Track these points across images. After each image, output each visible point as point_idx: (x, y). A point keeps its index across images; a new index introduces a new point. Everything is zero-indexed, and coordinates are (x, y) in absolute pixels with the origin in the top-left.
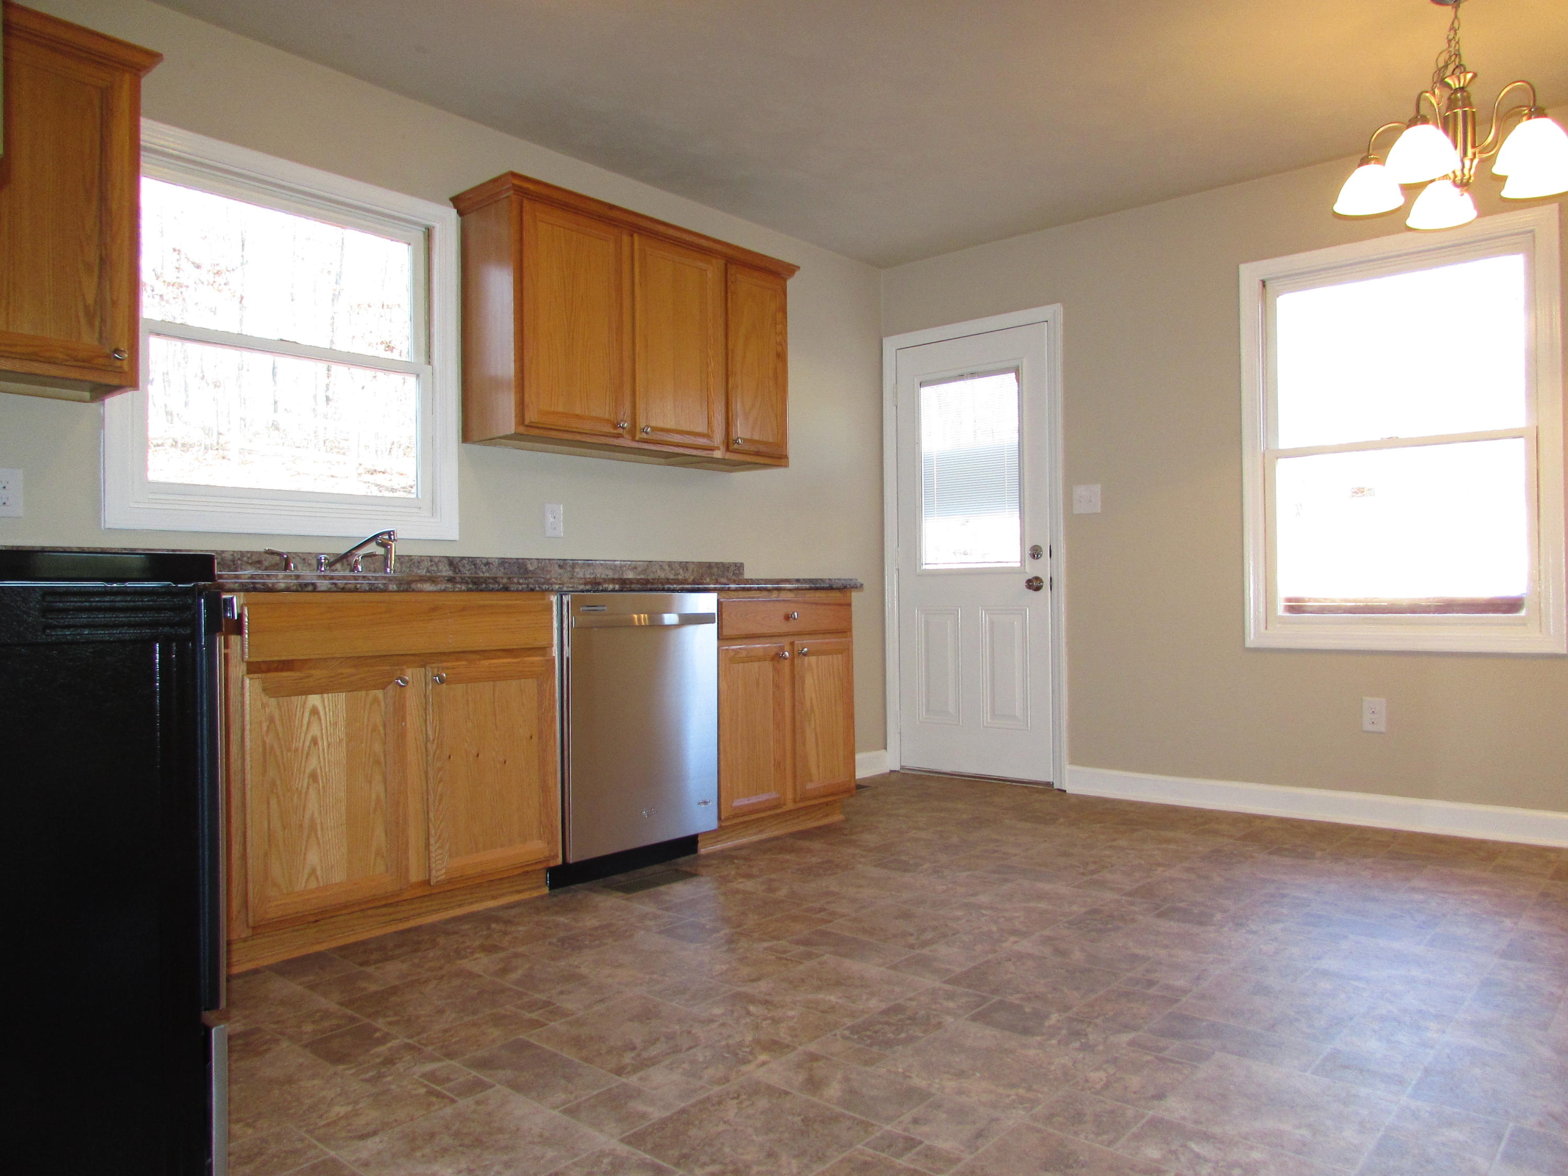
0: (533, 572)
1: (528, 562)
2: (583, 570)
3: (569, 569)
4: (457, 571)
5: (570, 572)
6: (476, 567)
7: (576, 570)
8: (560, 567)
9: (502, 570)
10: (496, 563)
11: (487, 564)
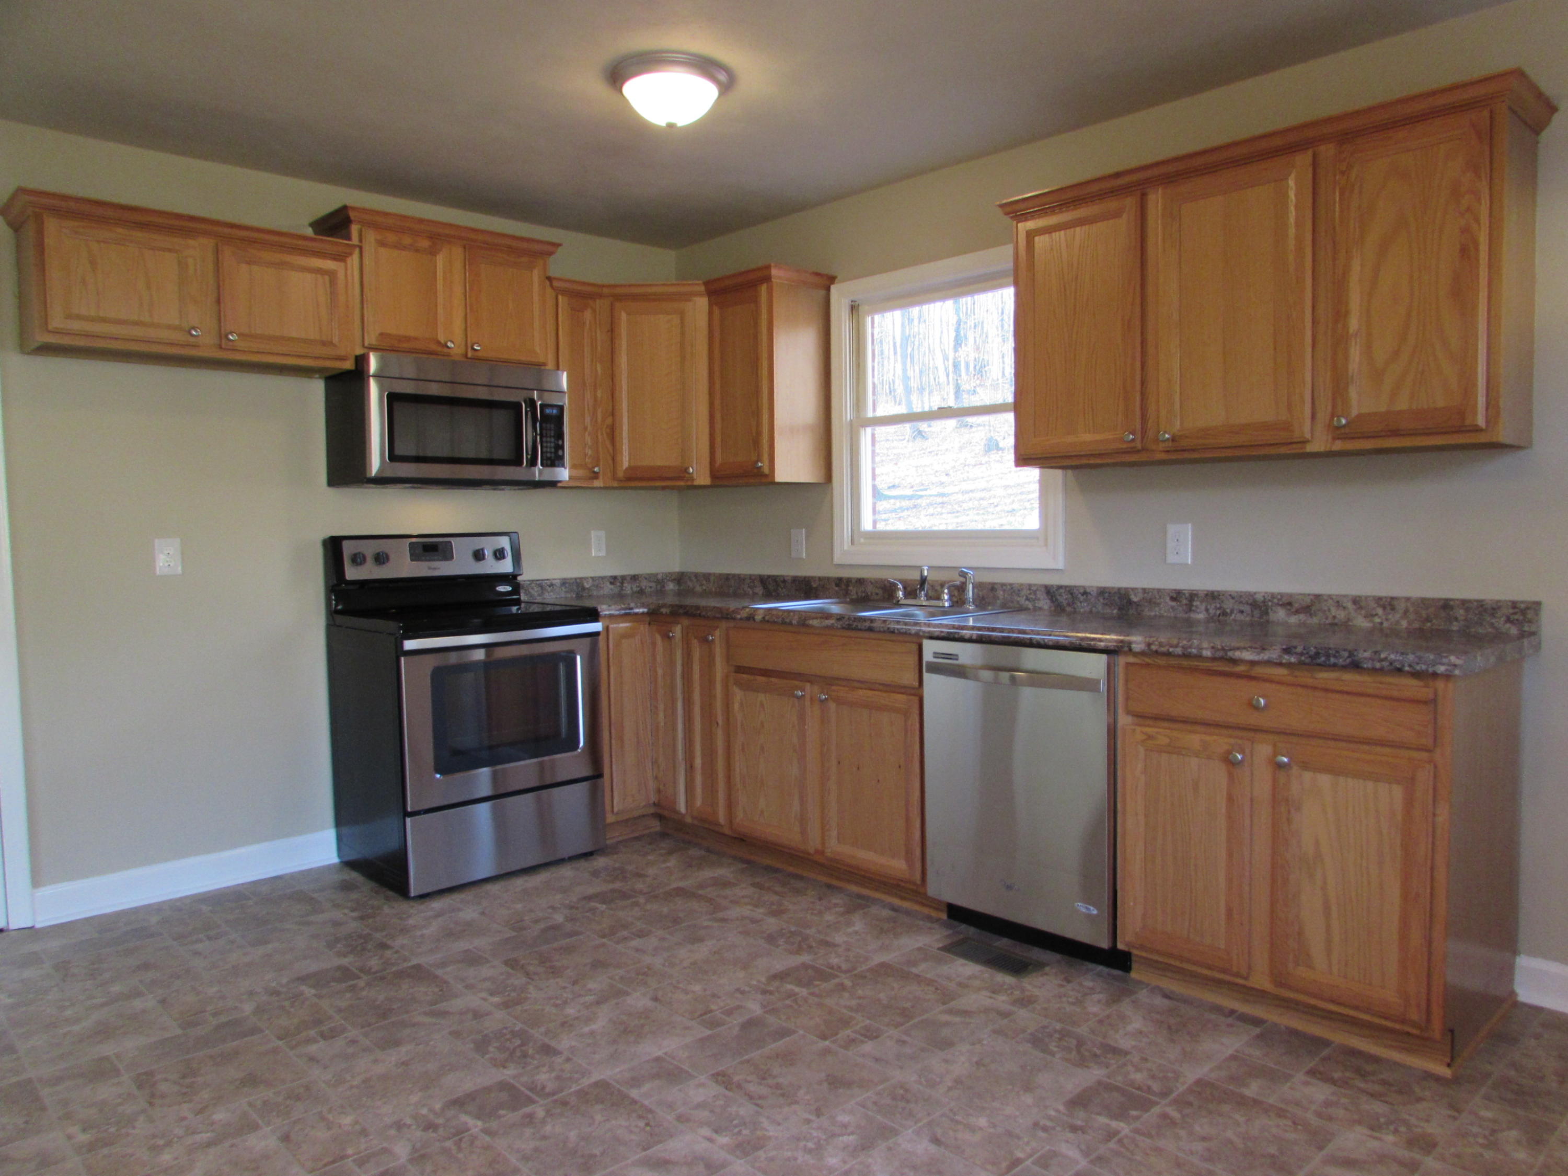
0: (1138, 604)
1: (1131, 592)
2: (1204, 604)
3: (1184, 602)
4: (1054, 599)
5: (1186, 605)
6: (1073, 597)
7: (1195, 603)
8: (1173, 599)
9: (1101, 600)
10: (1094, 593)
11: (1085, 593)
